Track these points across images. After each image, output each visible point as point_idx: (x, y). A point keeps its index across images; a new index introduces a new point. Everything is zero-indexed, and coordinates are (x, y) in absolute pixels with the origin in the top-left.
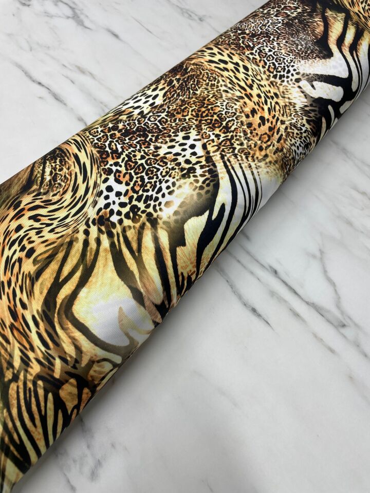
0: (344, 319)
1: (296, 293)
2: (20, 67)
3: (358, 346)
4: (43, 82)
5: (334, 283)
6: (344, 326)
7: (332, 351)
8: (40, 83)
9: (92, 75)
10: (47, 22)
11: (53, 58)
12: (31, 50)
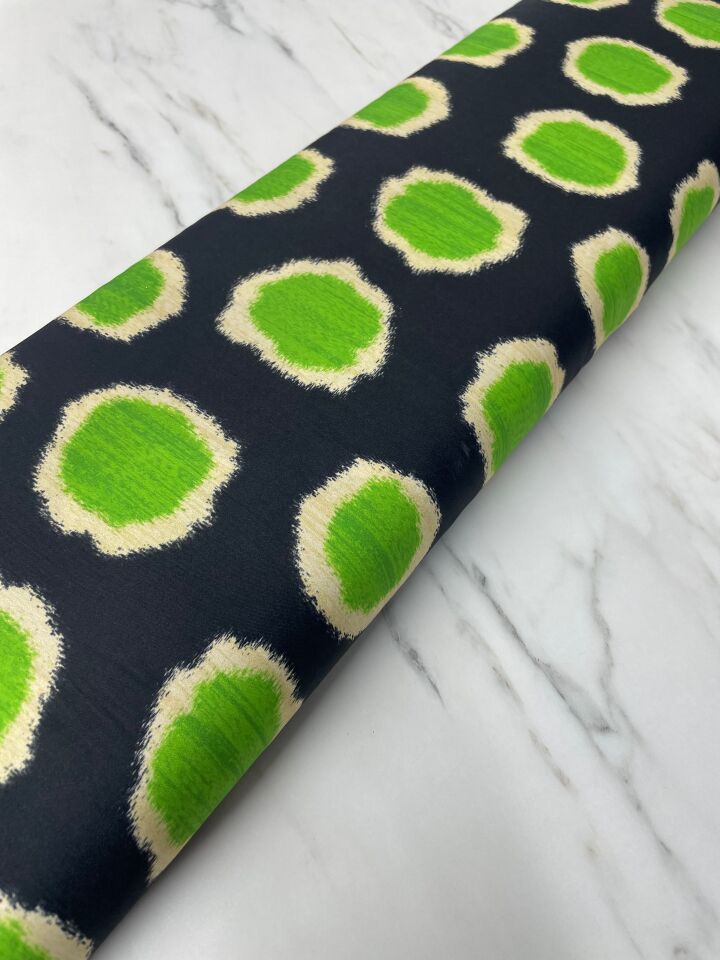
0: (611, 714)
1: (515, 634)
2: (84, 89)
3: (626, 781)
4: (118, 122)
5: (608, 629)
6: (605, 729)
7: (563, 779)
8: (112, 125)
9: (217, 121)
10: (161, 11)
11: (152, 80)
12: (115, 60)
